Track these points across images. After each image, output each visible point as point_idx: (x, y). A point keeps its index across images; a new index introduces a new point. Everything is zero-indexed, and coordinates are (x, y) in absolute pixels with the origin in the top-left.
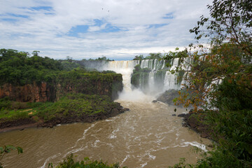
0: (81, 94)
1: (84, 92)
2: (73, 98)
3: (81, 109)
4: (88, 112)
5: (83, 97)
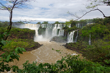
0: (21, 39)
1: (21, 38)
2: (17, 41)
3: (24, 46)
4: (28, 46)
5: (22, 41)
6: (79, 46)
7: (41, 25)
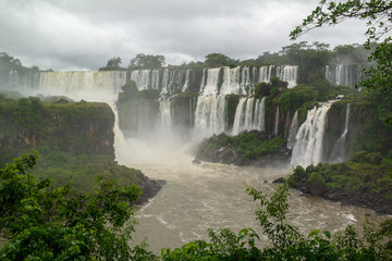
6: (367, 179)
7: (129, 76)
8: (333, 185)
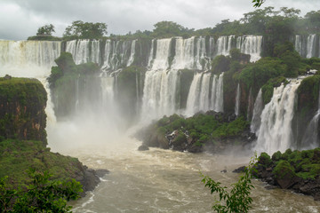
8: (304, 175)
